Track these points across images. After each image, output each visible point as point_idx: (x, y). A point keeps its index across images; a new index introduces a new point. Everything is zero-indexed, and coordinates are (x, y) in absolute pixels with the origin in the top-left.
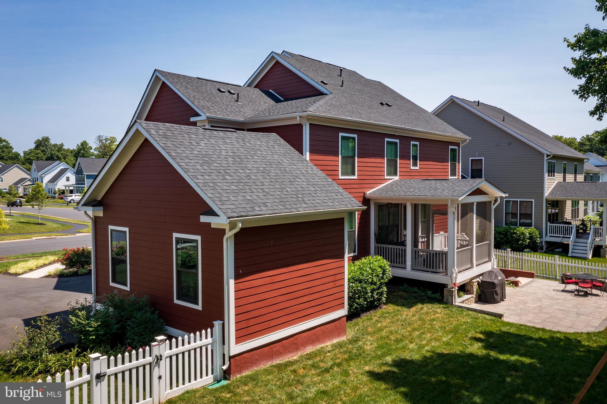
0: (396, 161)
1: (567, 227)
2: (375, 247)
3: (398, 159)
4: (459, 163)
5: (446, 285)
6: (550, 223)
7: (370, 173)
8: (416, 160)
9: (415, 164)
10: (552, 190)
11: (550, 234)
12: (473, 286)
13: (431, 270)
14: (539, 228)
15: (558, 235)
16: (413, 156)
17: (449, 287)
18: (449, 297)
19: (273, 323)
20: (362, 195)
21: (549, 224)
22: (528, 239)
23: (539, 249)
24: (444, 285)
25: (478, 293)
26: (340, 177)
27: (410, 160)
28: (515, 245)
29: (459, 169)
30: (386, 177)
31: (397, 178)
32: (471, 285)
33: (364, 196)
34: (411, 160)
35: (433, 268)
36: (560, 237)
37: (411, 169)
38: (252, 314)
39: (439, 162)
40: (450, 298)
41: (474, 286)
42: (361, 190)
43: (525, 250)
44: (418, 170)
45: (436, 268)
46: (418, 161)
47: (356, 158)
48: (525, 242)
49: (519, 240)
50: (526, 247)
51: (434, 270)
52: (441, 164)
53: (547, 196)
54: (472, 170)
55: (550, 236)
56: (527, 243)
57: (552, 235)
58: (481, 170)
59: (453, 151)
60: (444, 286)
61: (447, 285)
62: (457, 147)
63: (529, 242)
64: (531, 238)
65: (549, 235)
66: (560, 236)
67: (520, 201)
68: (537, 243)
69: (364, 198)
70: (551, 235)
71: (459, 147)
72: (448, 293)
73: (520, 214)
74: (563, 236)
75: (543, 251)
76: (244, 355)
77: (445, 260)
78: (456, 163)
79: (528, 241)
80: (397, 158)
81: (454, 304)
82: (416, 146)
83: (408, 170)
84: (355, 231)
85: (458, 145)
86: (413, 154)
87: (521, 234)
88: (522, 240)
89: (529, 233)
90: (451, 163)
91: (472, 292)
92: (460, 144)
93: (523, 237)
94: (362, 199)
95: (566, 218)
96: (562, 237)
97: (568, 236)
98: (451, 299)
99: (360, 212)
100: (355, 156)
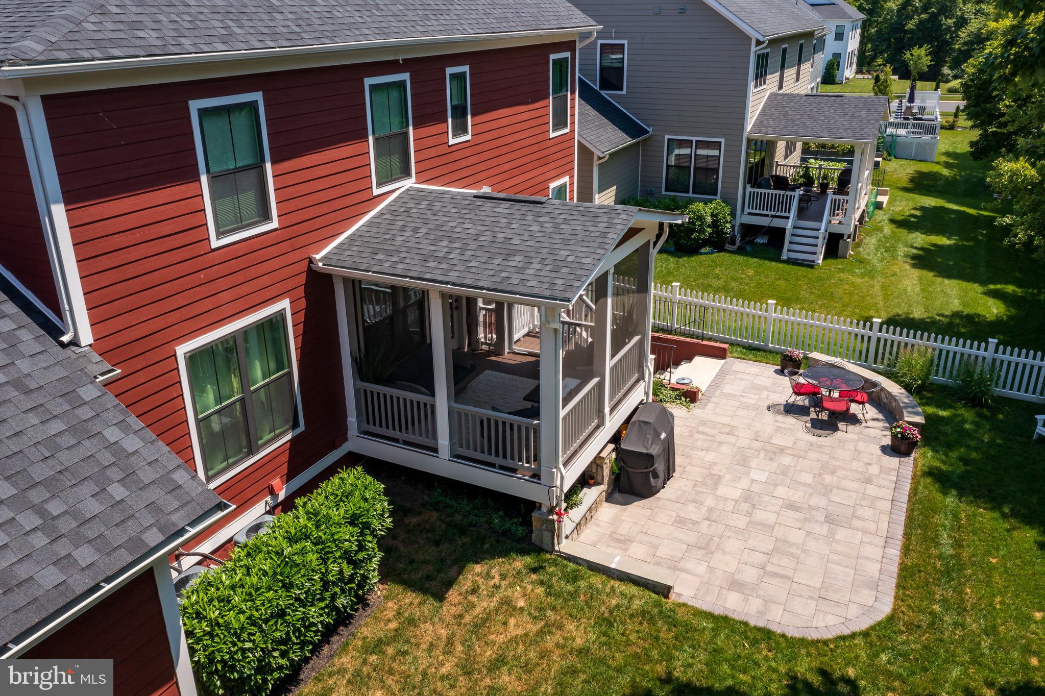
0: (406, 134)
1: (783, 195)
2: (357, 391)
3: (411, 128)
4: (573, 92)
5: (537, 505)
6: (751, 187)
7: (323, 196)
8: (465, 115)
9: (461, 129)
10: (759, 115)
11: (749, 208)
12: (602, 467)
13: (499, 461)
14: (729, 201)
15: (765, 212)
16: (453, 108)
17: (544, 509)
18: (545, 533)
20: (304, 266)
21: (749, 189)
22: (709, 226)
23: (729, 243)
24: (534, 503)
25: (613, 473)
26: (215, 243)
27: (447, 121)
28: (685, 239)
29: (573, 115)
30: (376, 192)
31: (409, 183)
32: (598, 465)
33: (309, 267)
34: (450, 120)
35: (505, 457)
36: (767, 216)
37: (449, 146)
39: (526, 103)
40: (546, 536)
41: (605, 466)
42: (297, 255)
43: (703, 250)
44: (469, 141)
45: (512, 458)
46: (469, 117)
47: (268, 166)
48: (704, 234)
49: (692, 231)
50: (705, 243)
51: (509, 463)
52: (530, 107)
53: (751, 131)
54: (602, 68)
55: (749, 214)
56: (706, 236)
57: (754, 211)
58: (622, 69)
59: (561, 65)
60: (532, 506)
61: (541, 504)
62: (568, 55)
63: (710, 234)
64: (715, 224)
65: (747, 210)
66: (768, 213)
67: (697, 141)
68: (726, 233)
69: (309, 273)
70: (751, 211)
72: (543, 524)
73: (695, 168)
74: (774, 213)
75: (735, 247)
77: (535, 442)
78: (567, 97)
79: (709, 230)
80: (408, 125)
81: (557, 548)
82: (460, 77)
83: (443, 149)
84: (290, 374)
85: (571, 46)
86: (455, 103)
87: (697, 219)
88: (697, 231)
89: (712, 215)
90: (553, 98)
91: (599, 478)
92: (577, 44)
93: (700, 226)
94: (302, 279)
95: (777, 162)
96: (772, 216)
97: (783, 214)
98: (549, 538)
99: (302, 316)
100: (263, 160)
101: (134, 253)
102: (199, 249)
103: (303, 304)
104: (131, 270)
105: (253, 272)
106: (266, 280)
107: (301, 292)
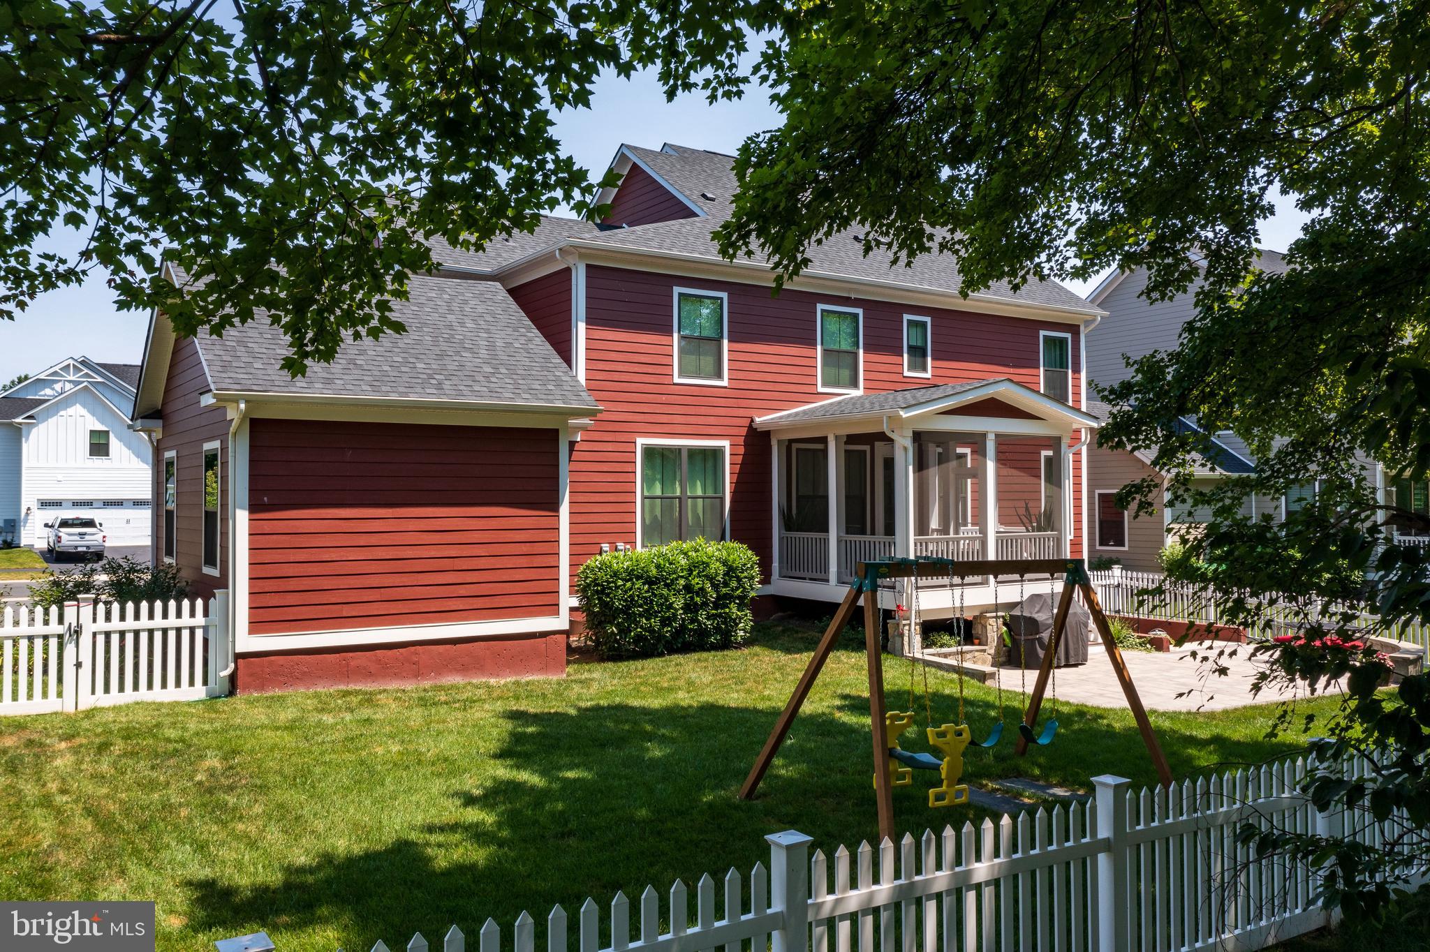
0: (856, 355)
2: (781, 539)
3: (861, 351)
4: (1077, 370)
5: (893, 613)
8: (924, 355)
9: (919, 367)
12: (986, 627)
16: (910, 346)
18: (897, 638)
19: (347, 611)
20: (746, 422)
24: (890, 612)
26: (677, 380)
27: (902, 356)
29: (1077, 386)
30: (820, 389)
31: (856, 393)
32: (983, 625)
33: (751, 424)
34: (906, 356)
37: (903, 377)
38: (293, 584)
39: (1006, 365)
42: (741, 412)
44: (929, 379)
46: (929, 359)
47: (725, 342)
52: (1012, 370)
59: (1056, 342)
62: (1069, 336)
69: (750, 427)
71: (1078, 333)
76: (273, 658)
78: (1066, 373)
80: (857, 348)
82: (921, 324)
83: (896, 378)
84: (722, 499)
85: (1074, 329)
86: (913, 343)
90: (1045, 371)
91: (981, 640)
92: (1082, 328)
94: (744, 431)
98: (899, 644)
99: (739, 459)
100: (722, 337)
101: (620, 367)
102: (666, 380)
103: (742, 450)
104: (616, 376)
105: (703, 410)
106: (712, 420)
107: (741, 441)
